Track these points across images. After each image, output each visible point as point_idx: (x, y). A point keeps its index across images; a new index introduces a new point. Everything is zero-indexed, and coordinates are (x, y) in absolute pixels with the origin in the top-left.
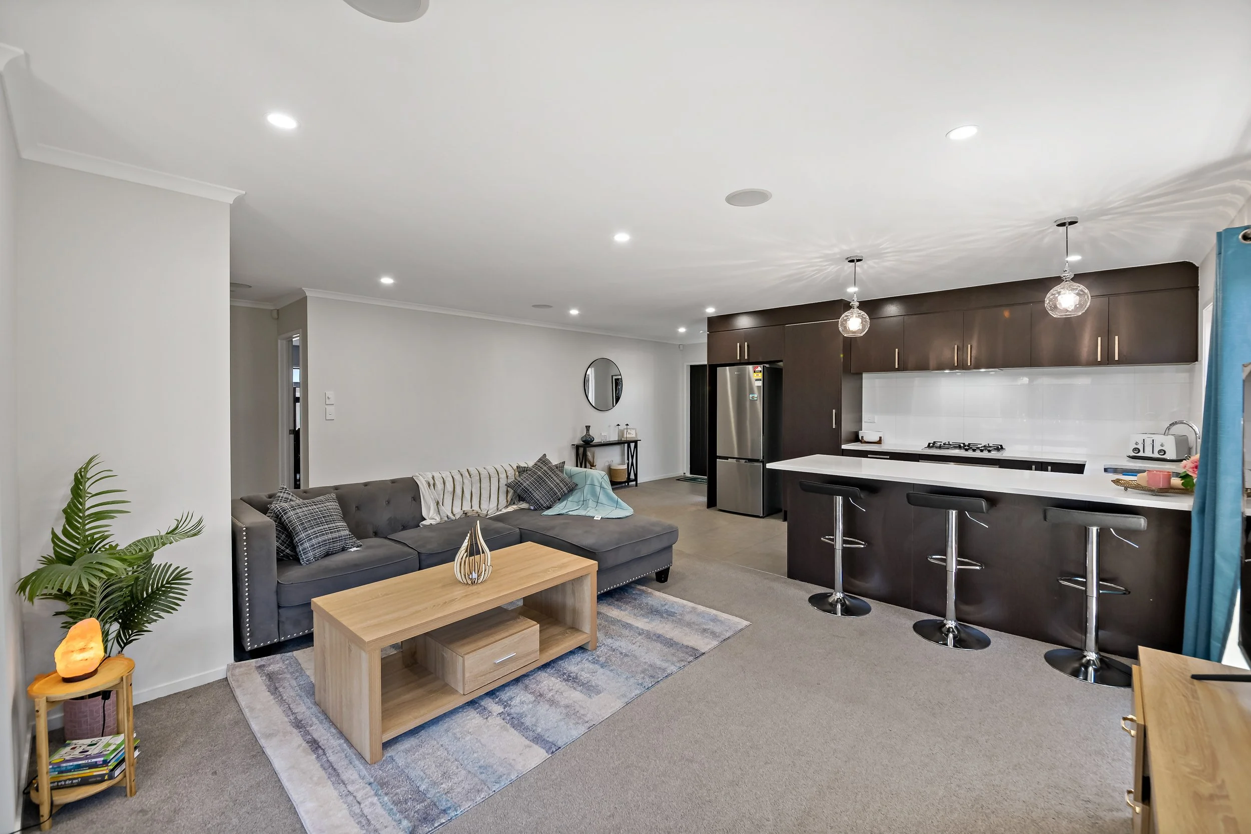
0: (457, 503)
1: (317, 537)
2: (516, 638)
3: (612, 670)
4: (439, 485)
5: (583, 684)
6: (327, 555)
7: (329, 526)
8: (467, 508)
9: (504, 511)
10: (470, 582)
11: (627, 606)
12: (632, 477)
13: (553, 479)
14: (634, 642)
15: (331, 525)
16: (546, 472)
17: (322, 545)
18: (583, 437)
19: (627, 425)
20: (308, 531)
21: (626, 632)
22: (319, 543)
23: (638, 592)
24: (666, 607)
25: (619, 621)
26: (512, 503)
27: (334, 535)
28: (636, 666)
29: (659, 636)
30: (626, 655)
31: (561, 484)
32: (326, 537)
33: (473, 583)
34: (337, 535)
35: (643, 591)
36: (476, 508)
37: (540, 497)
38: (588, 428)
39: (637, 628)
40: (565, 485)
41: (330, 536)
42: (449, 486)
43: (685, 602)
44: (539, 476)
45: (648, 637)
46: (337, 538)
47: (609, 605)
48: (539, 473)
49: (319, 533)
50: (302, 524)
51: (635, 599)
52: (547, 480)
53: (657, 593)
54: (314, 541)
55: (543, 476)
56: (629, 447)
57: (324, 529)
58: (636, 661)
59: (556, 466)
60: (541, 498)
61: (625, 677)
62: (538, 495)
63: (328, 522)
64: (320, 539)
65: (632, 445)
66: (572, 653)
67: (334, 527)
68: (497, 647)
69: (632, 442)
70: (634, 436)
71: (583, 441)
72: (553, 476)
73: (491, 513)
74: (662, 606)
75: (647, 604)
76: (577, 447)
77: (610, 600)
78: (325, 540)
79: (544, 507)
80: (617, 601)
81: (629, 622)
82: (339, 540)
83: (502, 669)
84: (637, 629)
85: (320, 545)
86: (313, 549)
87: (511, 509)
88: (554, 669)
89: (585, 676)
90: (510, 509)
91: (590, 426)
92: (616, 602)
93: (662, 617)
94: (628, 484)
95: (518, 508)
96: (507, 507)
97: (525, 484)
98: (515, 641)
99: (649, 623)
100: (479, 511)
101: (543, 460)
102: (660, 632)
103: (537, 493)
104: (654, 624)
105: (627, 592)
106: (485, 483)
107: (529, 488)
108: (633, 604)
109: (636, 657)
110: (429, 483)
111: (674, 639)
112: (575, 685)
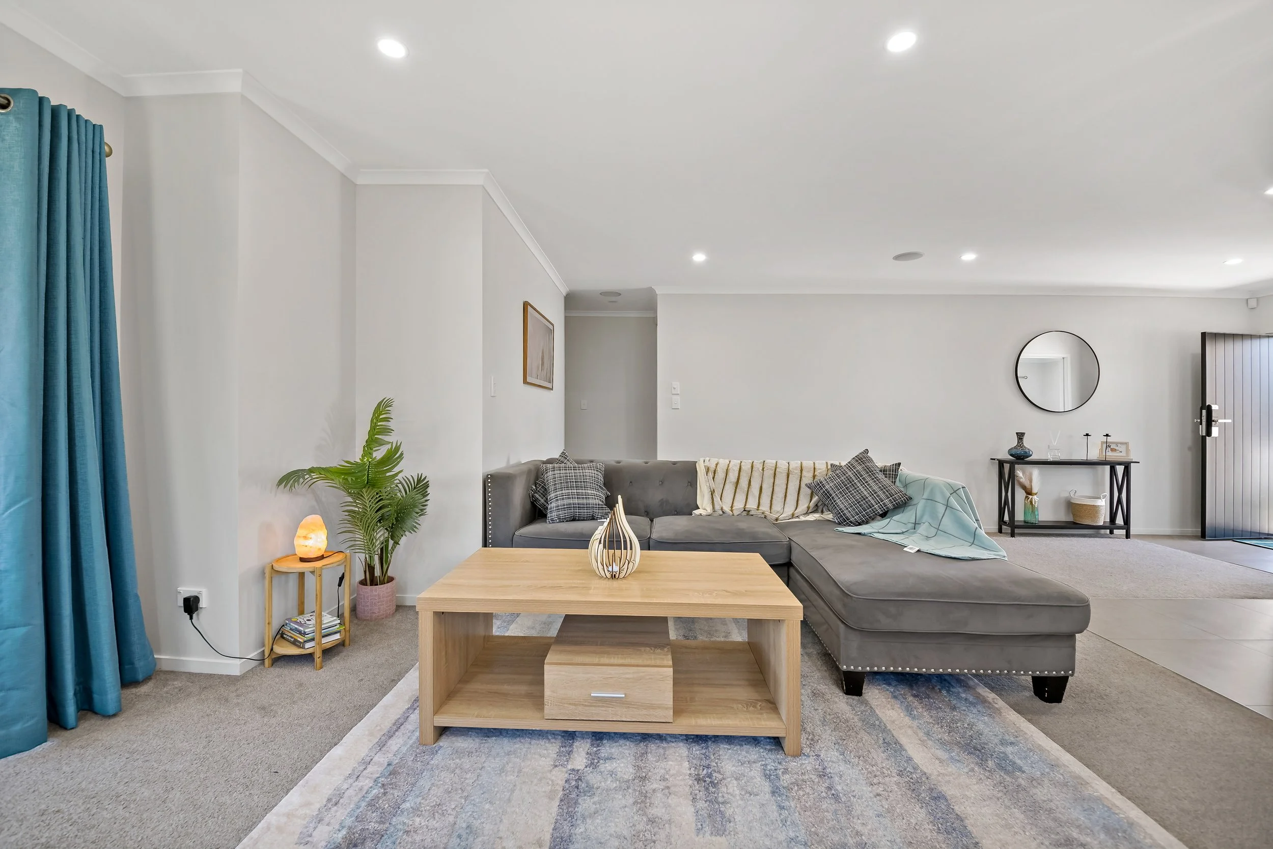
0: (740, 497)
1: (563, 499)
2: (630, 672)
3: (782, 808)
4: (720, 475)
5: (713, 801)
6: (574, 519)
7: (578, 491)
8: (752, 505)
9: (802, 518)
10: (609, 575)
11: (925, 714)
12: (1120, 520)
13: (868, 485)
14: (875, 781)
15: (580, 491)
16: (859, 473)
17: (567, 508)
18: (1012, 449)
19: (1107, 435)
20: (557, 492)
21: (879, 756)
22: (564, 505)
23: (971, 699)
24: (1009, 749)
25: (885, 730)
26: (816, 509)
27: (581, 501)
28: (833, 829)
29: (938, 797)
30: (836, 797)
31: (880, 493)
32: (571, 501)
33: (613, 577)
34: (585, 501)
35: (984, 701)
36: (765, 507)
37: (845, 506)
38: (1020, 436)
39: (910, 759)
40: (887, 495)
41: (576, 501)
42: (733, 477)
43: (1066, 758)
44: (849, 479)
45: (913, 787)
46: (583, 504)
47: (895, 697)
48: (850, 473)
49: (565, 495)
50: (555, 484)
51: (954, 708)
52: (859, 485)
53: (1013, 716)
54: (560, 503)
55: (854, 478)
56: (1113, 471)
57: (572, 493)
58: (843, 819)
59: (884, 471)
60: (847, 509)
61: (792, 834)
62: (842, 503)
63: (578, 487)
64: (566, 502)
65: (1120, 470)
66: (755, 741)
67: (583, 493)
68: (597, 673)
69: (1120, 464)
70: (1123, 454)
71: (1011, 455)
72: (868, 479)
73: (784, 517)
74: (1003, 742)
75: (971, 726)
76: (1001, 463)
77: (903, 690)
78: (570, 504)
79: (851, 522)
80: (915, 696)
81: (903, 740)
82: (587, 507)
83: (603, 709)
84: (907, 761)
85: (565, 508)
86: (558, 509)
87: (812, 517)
88: (704, 751)
89: (731, 790)
90: (810, 518)
91: (1024, 434)
92: (911, 698)
93: (982, 762)
94: (1111, 532)
95: (821, 519)
96: (807, 513)
97: (827, 487)
98: (627, 676)
99: (941, 761)
100: (767, 513)
101: (863, 458)
102: (949, 791)
103: (841, 501)
104: (952, 768)
105: (948, 691)
106: (781, 481)
107: (831, 492)
108: (941, 714)
109: (849, 812)
110: (708, 469)
111: (967, 821)
112: (702, 794)
